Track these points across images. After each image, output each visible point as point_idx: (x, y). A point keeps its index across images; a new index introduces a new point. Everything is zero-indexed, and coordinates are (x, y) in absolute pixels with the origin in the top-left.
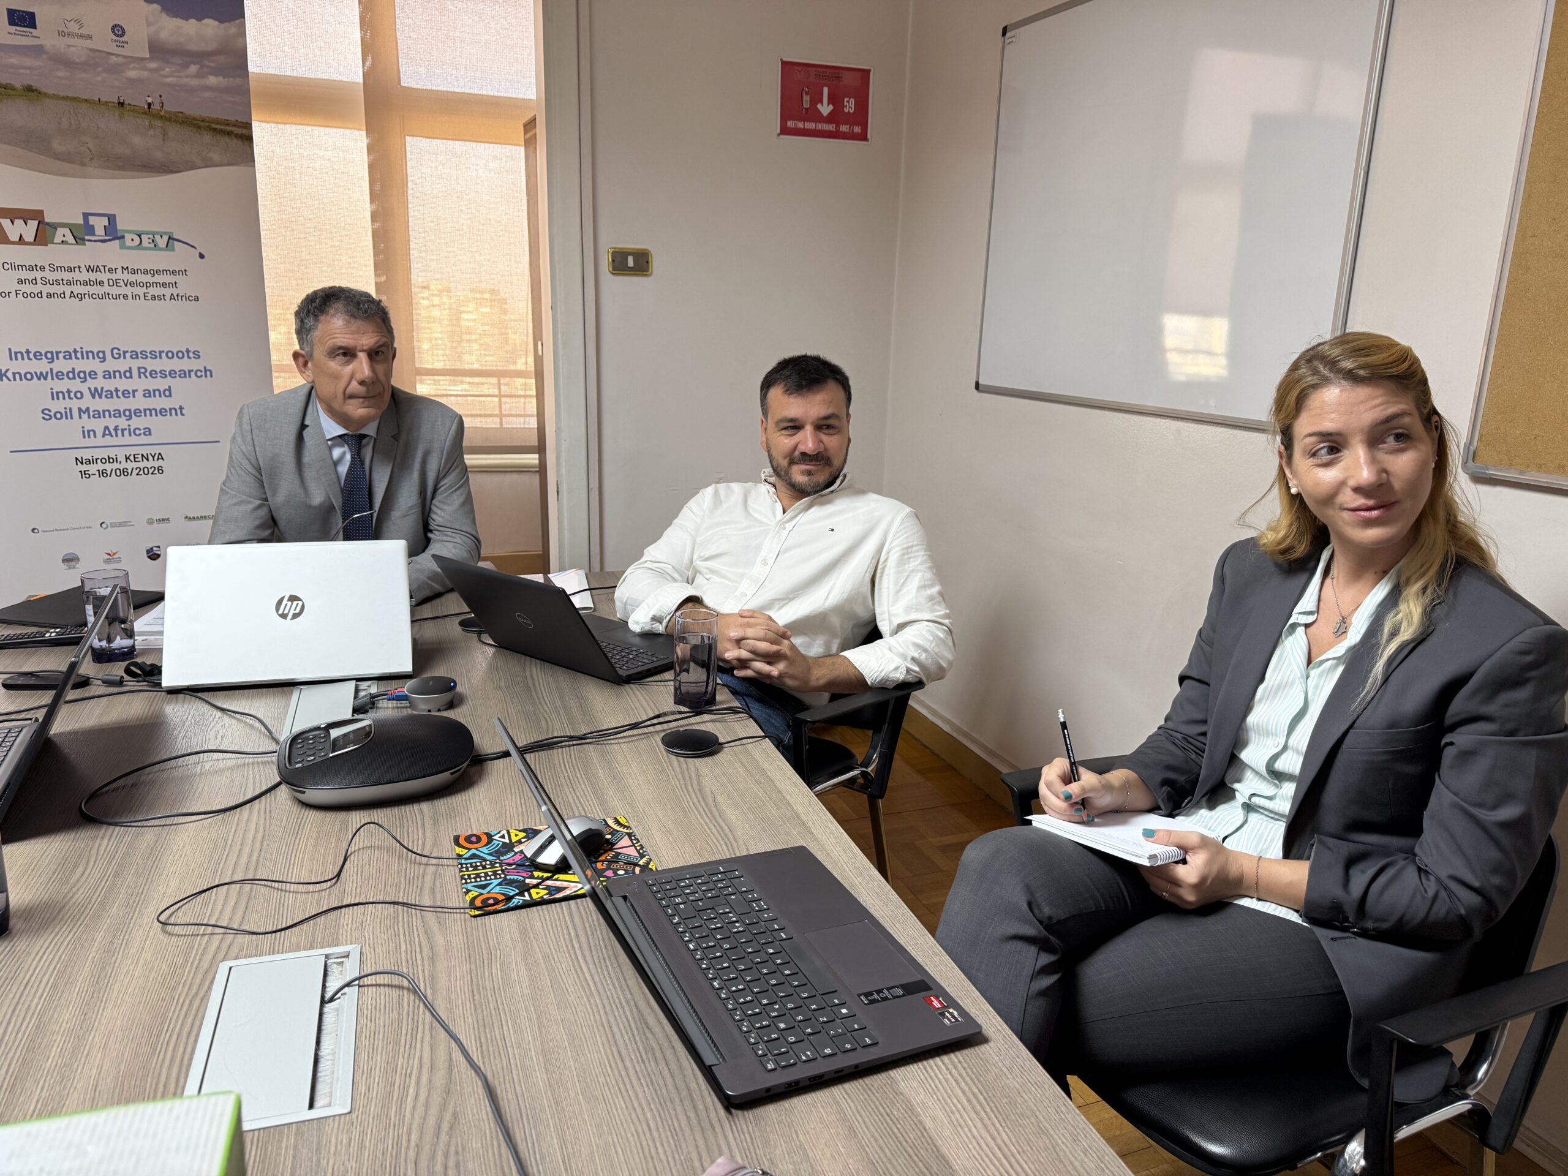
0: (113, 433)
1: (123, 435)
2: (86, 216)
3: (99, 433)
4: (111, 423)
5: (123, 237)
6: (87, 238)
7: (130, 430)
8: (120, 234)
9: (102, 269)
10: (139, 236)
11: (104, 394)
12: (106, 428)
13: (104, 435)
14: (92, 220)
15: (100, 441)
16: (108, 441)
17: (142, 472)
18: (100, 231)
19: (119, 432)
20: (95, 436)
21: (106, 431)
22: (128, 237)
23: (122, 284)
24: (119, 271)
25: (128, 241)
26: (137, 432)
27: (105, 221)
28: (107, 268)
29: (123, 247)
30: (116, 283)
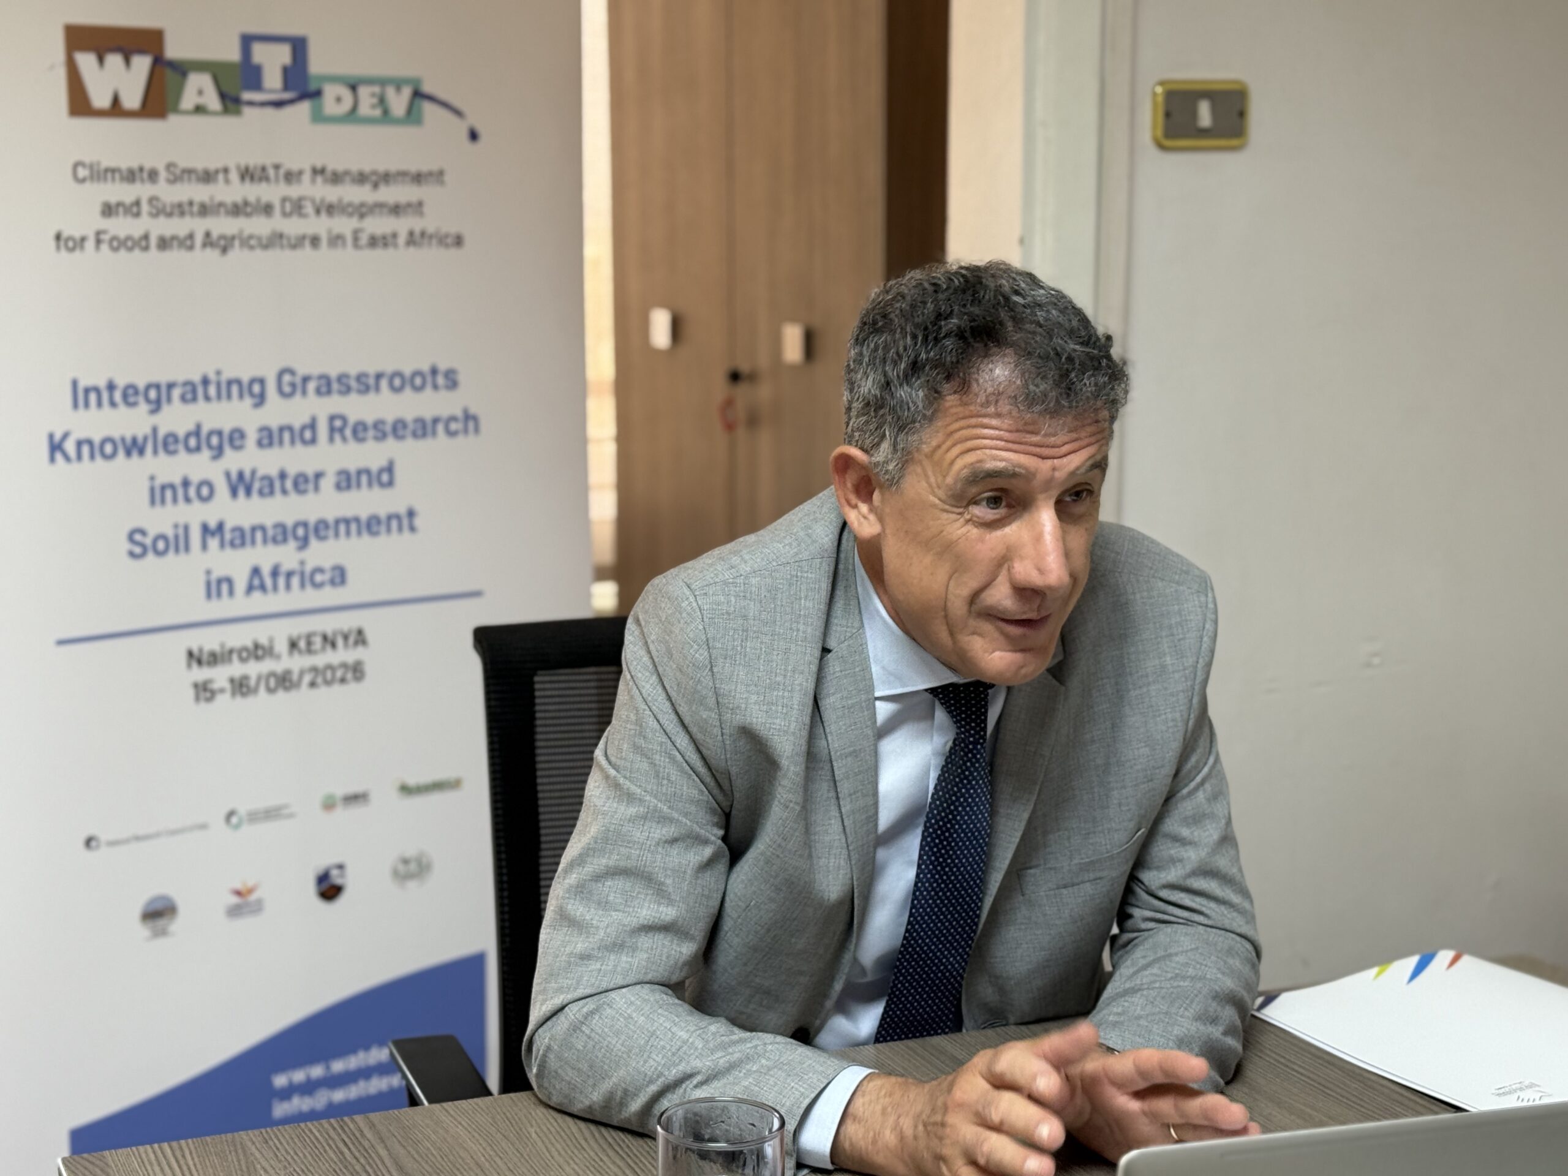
0: (268, 582)
1: (288, 587)
2: (247, 41)
3: (241, 585)
4: (265, 556)
5: (317, 94)
6: (247, 96)
7: (302, 574)
8: (313, 86)
9: (271, 172)
10: (353, 88)
11: (256, 486)
12: (256, 571)
13: (250, 589)
14: (261, 53)
15: (241, 604)
16: (259, 603)
17: (319, 680)
18: (273, 79)
19: (281, 581)
20: (231, 592)
21: (256, 581)
22: (331, 92)
23: (309, 209)
24: (307, 177)
25: (329, 106)
26: (319, 578)
27: (282, 55)
28: (282, 172)
29: (318, 117)
30: (297, 207)
